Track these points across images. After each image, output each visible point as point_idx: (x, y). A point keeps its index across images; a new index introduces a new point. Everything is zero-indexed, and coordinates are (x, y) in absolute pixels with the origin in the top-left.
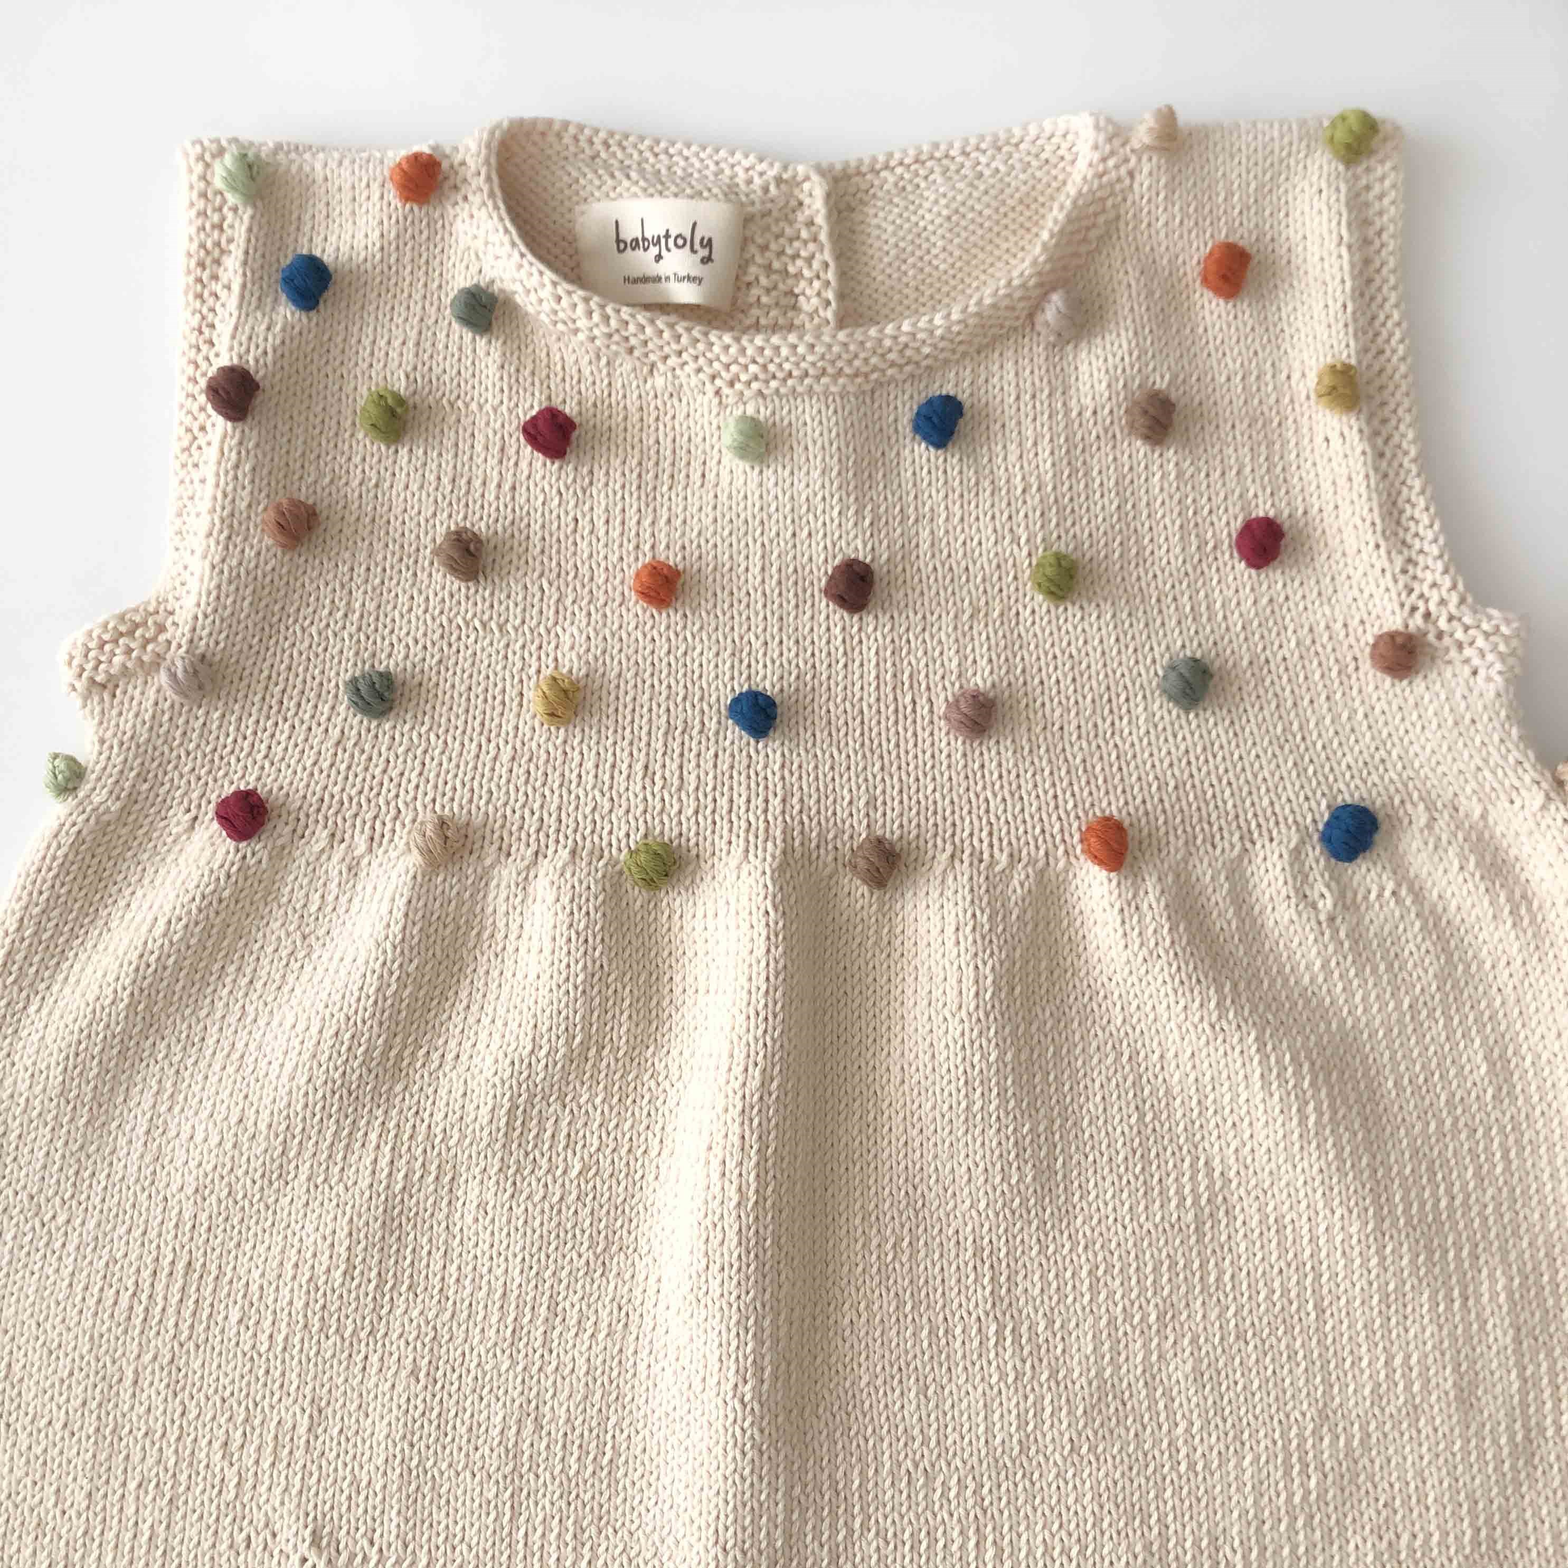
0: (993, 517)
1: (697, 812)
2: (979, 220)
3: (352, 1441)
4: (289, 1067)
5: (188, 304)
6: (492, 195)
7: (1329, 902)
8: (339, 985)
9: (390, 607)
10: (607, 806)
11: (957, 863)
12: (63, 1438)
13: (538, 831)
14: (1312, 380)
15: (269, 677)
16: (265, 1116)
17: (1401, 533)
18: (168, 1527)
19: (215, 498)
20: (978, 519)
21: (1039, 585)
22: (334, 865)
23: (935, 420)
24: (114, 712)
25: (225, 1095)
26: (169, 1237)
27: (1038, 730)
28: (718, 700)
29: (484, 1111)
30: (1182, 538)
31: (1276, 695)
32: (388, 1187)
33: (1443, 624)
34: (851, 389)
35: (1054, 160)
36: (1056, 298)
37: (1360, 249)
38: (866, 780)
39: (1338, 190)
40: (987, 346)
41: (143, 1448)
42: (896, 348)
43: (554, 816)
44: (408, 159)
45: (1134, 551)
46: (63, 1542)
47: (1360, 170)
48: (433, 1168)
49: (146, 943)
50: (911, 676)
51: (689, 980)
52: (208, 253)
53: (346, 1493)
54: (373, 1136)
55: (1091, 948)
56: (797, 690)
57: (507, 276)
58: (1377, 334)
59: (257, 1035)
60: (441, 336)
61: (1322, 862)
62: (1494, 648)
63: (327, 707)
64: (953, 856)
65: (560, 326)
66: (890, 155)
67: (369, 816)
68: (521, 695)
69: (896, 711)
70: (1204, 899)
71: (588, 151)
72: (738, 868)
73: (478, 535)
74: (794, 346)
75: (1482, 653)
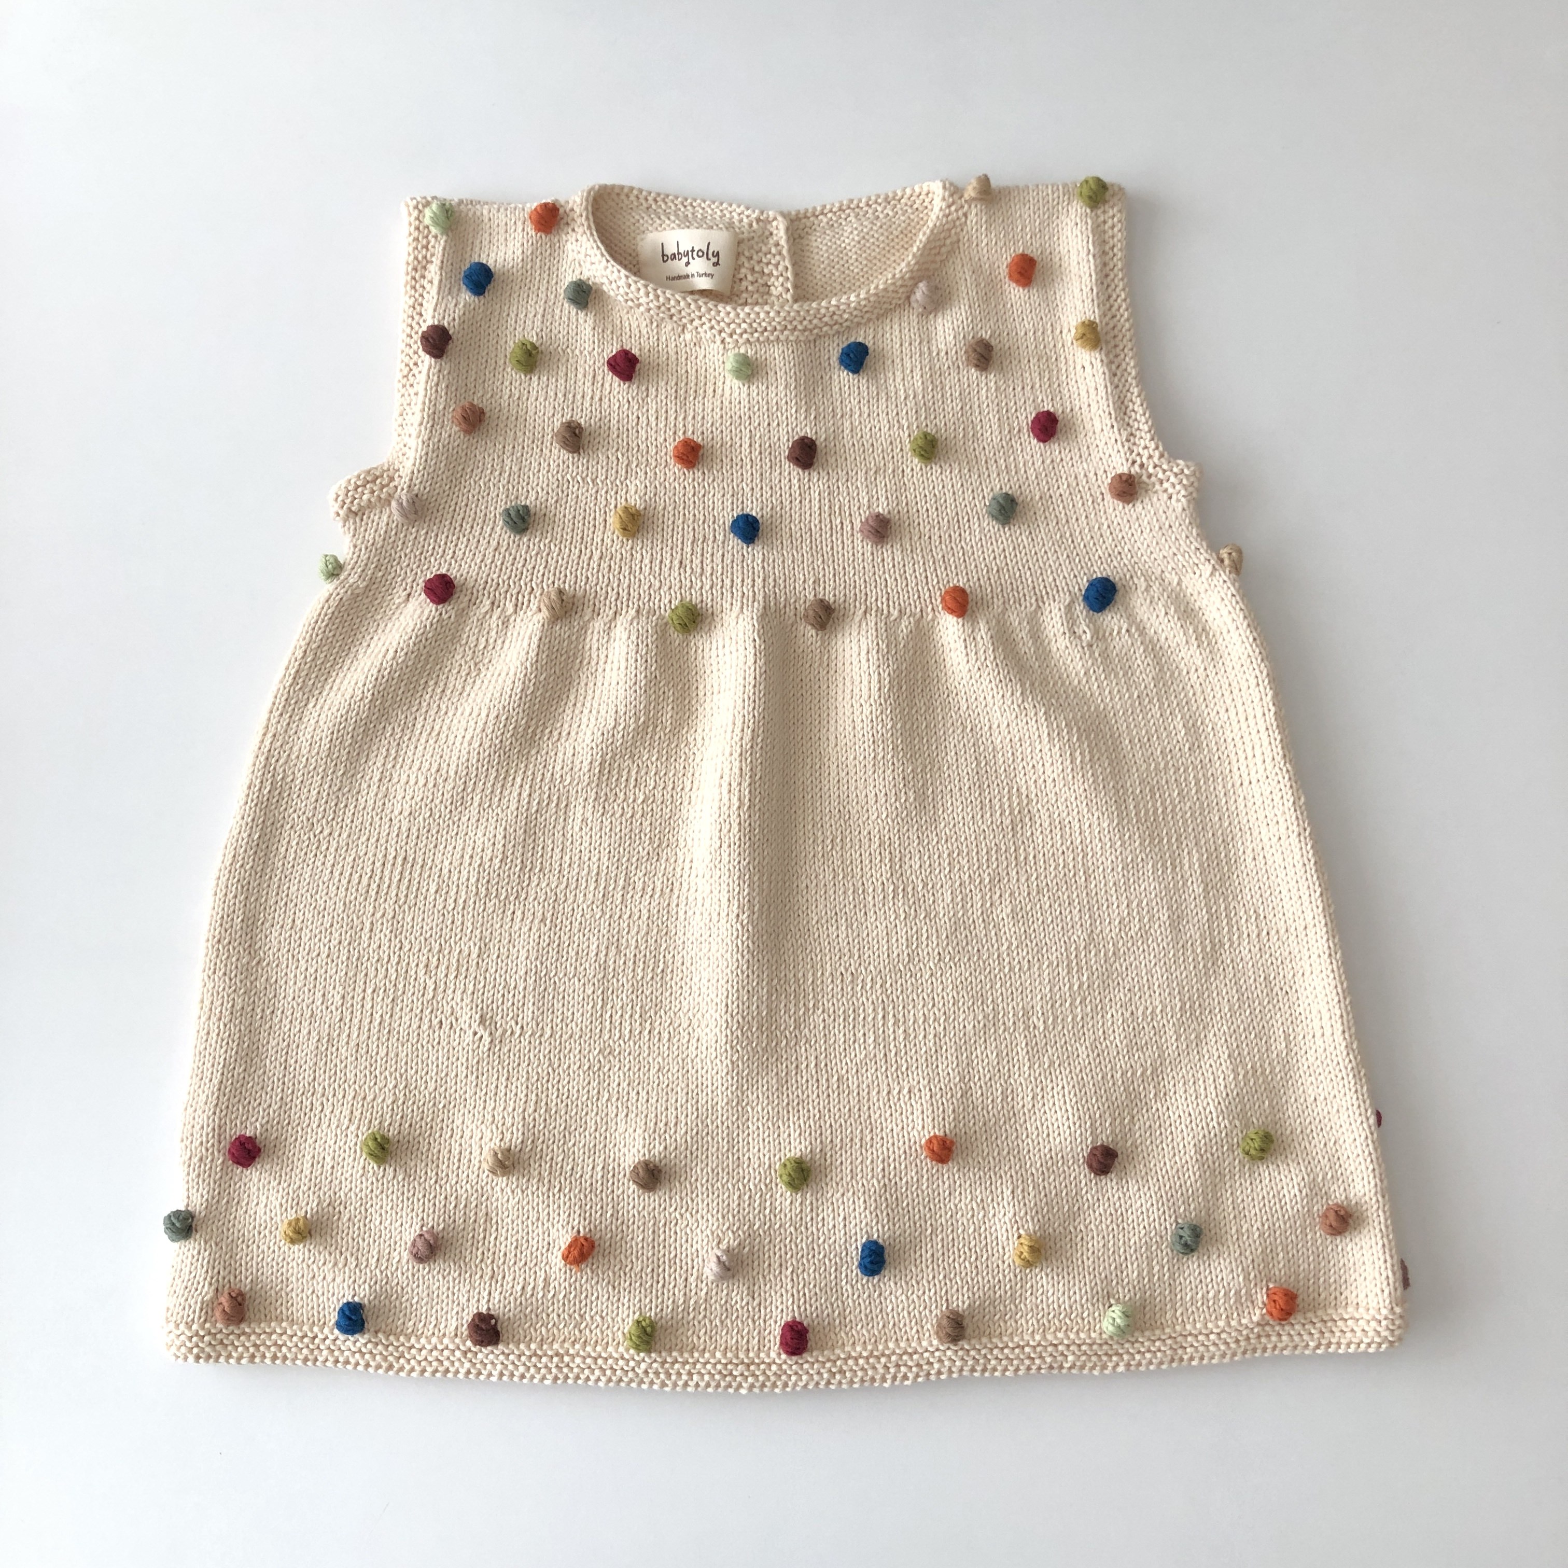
0: (887, 414)
1: (711, 588)
2: (877, 243)
3: (505, 962)
4: (468, 738)
5: (406, 292)
6: (589, 227)
7: (1089, 636)
8: (499, 688)
9: (527, 469)
10: (658, 584)
11: (868, 615)
12: (327, 963)
13: (616, 600)
14: (1073, 331)
15: (455, 510)
16: (453, 767)
17: (1127, 419)
18: (391, 1016)
19: (424, 403)
20: (878, 415)
21: (914, 450)
22: (494, 621)
23: (852, 355)
24: (362, 529)
25: (428, 757)
26: (393, 842)
27: (916, 538)
28: (724, 523)
29: (586, 763)
30: (999, 426)
31: (1056, 516)
32: (527, 810)
33: (1151, 470)
34: (802, 338)
35: (921, 209)
36: (922, 286)
37: (1100, 257)
38: (814, 569)
39: (1086, 223)
40: (883, 315)
41: (377, 969)
42: (828, 315)
43: (626, 591)
44: (541, 205)
45: (971, 434)
46: (327, 1026)
47: (1099, 212)
48: (555, 799)
49: (382, 664)
50: (840, 508)
51: (709, 687)
52: (419, 262)
53: (501, 992)
54: (519, 780)
55: (948, 666)
56: (772, 516)
57: (598, 274)
58: (1111, 306)
59: (447, 721)
60: (557, 312)
61: (1084, 612)
62: (1181, 482)
63: (489, 530)
64: (865, 612)
65: (630, 303)
66: (824, 207)
67: (515, 592)
68: (605, 521)
69: (831, 528)
70: (1014, 635)
71: (645, 205)
72: (737, 617)
73: (579, 424)
74: (768, 313)
75: (1174, 486)
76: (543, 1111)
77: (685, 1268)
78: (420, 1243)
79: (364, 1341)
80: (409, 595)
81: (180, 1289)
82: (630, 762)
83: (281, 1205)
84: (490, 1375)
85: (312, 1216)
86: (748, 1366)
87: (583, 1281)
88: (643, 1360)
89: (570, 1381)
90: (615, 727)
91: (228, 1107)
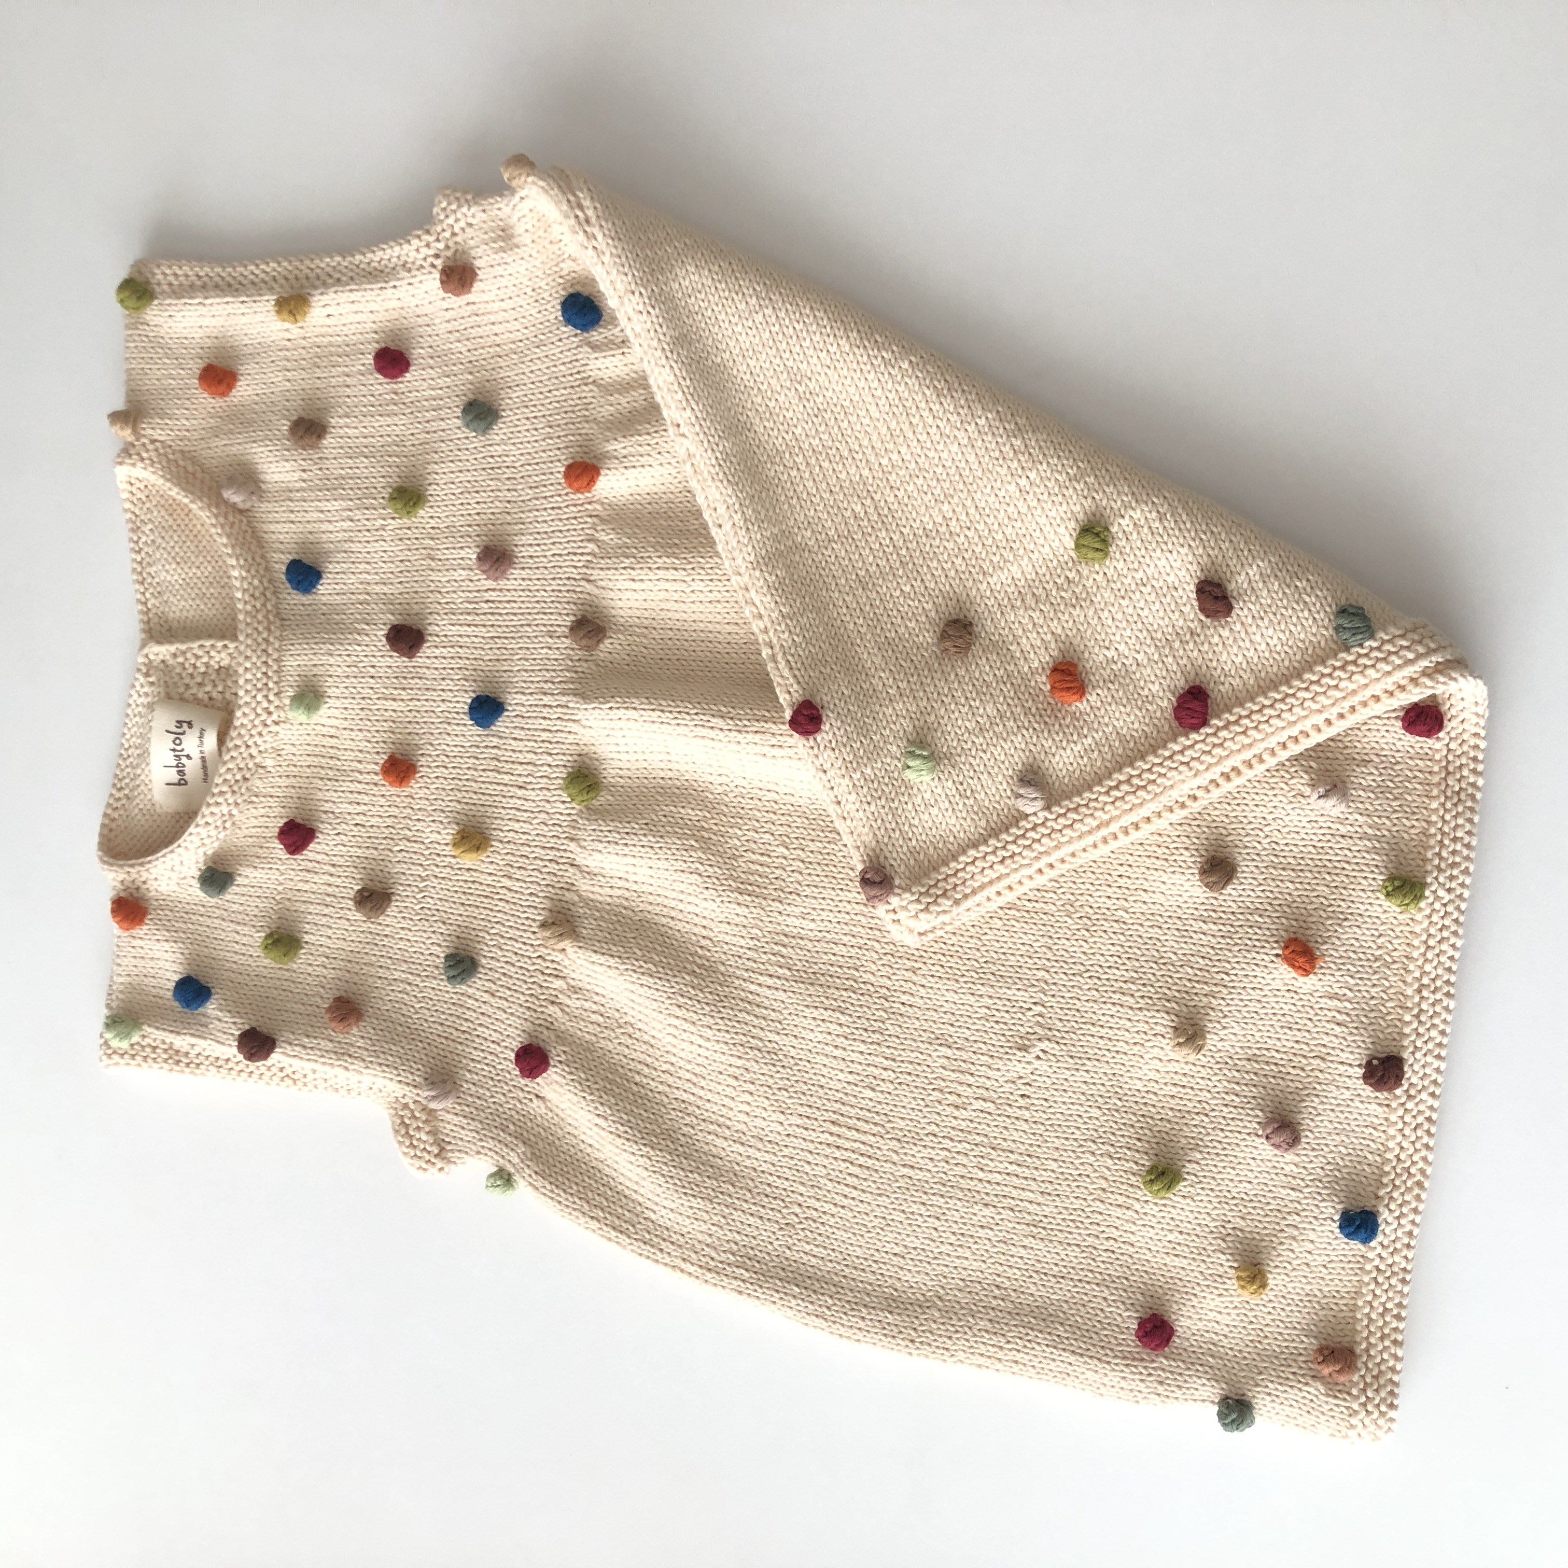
0: (368, 542)
1: (551, 754)
2: (181, 543)
3: (959, 1018)
4: (702, 1042)
5: (203, 1075)
6: (142, 865)
8: (647, 1003)
9: (406, 954)
10: (543, 815)
11: (592, 578)
12: (946, 1220)
13: (558, 863)
14: (287, 325)
15: (446, 1038)
16: (733, 1061)
17: (387, 270)
18: (1012, 1152)
19: (324, 1063)
20: (368, 553)
21: (408, 513)
22: (573, 1003)
23: (300, 578)
24: (460, 1143)
25: (719, 1088)
26: (814, 1134)
27: (508, 517)
28: (479, 735)
29: (739, 910)
30: (388, 415)
31: (492, 357)
32: (787, 980)
33: (441, 246)
34: (278, 633)
35: (147, 492)
36: (226, 494)
37: (208, 291)
38: (536, 637)
39: (169, 305)
40: (258, 542)
41: (957, 1164)
42: (253, 602)
43: (549, 852)
44: (114, 917)
45: (395, 448)
46: (1017, 1226)
47: (158, 289)
48: (776, 948)
49: (611, 1132)
50: (470, 603)
51: (662, 765)
52: (170, 1058)
53: (993, 1024)
54: (753, 988)
55: (655, 489)
56: (475, 681)
57: (194, 858)
58: (263, 281)
59: (682, 1063)
60: (235, 907)
61: (601, 330)
63: (471, 1001)
64: (588, 581)
65: (228, 825)
66: (139, 601)
67: (542, 977)
68: (469, 869)
69: (492, 614)
70: (624, 412)
71: (124, 801)
72: (584, 727)
73: (359, 891)
74: (246, 669)
75: (458, 220)
76: (1133, 987)
77: (1329, 837)
78: (1276, 1140)
79: (1387, 1213)
80: (537, 1096)
81: (1309, 1420)
82: (740, 860)
83: (1220, 1295)
84: (1438, 1070)
85: (1236, 1261)
86: (1448, 773)
87: (1335, 954)
88: (1435, 892)
89: (1453, 979)
90: (700, 875)
91: (1103, 1347)
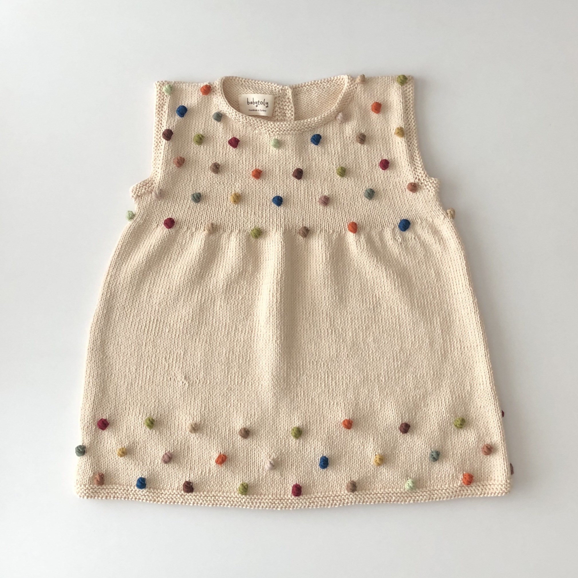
0: (328, 159)
1: (266, 222)
2: (324, 97)
3: (193, 357)
4: (179, 276)
5: (156, 116)
6: (222, 93)
7: (400, 240)
8: (190, 259)
9: (199, 180)
10: (246, 221)
12: (130, 357)
13: (231, 226)
14: (395, 130)
15: (174, 195)
16: (174, 287)
17: (414, 162)
18: (153, 376)
19: (163, 157)
20: (325, 160)
21: (338, 173)
22: (188, 234)
23: (315, 139)
24: (142, 202)
25: (165, 283)
26: (153, 314)
27: (338, 204)
28: (270, 198)
29: (221, 285)
30: (368, 164)
31: (389, 197)
32: (200, 302)
33: (422, 181)
34: (298, 133)
35: (340, 84)
36: (340, 114)
37: (405, 103)
38: (302, 215)
39: (400, 91)
40: (326, 124)
41: (148, 359)
42: (307, 125)
43: (235, 223)
44: (204, 86)
45: (358, 167)
46: (130, 379)
47: (404, 86)
48: (210, 298)
49: (149, 250)
50: (311, 193)
51: (264, 258)
52: (160, 105)
53: (192, 368)
54: (197, 291)
55: (350, 250)
56: (287, 196)
57: (225, 110)
58: (409, 121)
59: (172, 270)
60: (210, 122)
61: (399, 231)
62: (433, 186)
63: (186, 201)
64: (321, 231)
65: (236, 121)
66: (305, 83)
67: (196, 224)
68: (227, 198)
69: (308, 200)
70: (374, 239)
71: (241, 83)
72: (275, 233)
73: (218, 164)
74: (286, 125)
75: (430, 187)
76: (207, 410)
77: (258, 466)
78: (166, 457)
79: (146, 491)
80: (158, 225)
81: (81, 473)
82: (237, 285)
83: (116, 443)
84: (190, 503)
85: (127, 447)
86: (280, 500)
87: (223, 470)
88: (244, 498)
89: (218, 506)
90: (231, 273)
91: (97, 409)
